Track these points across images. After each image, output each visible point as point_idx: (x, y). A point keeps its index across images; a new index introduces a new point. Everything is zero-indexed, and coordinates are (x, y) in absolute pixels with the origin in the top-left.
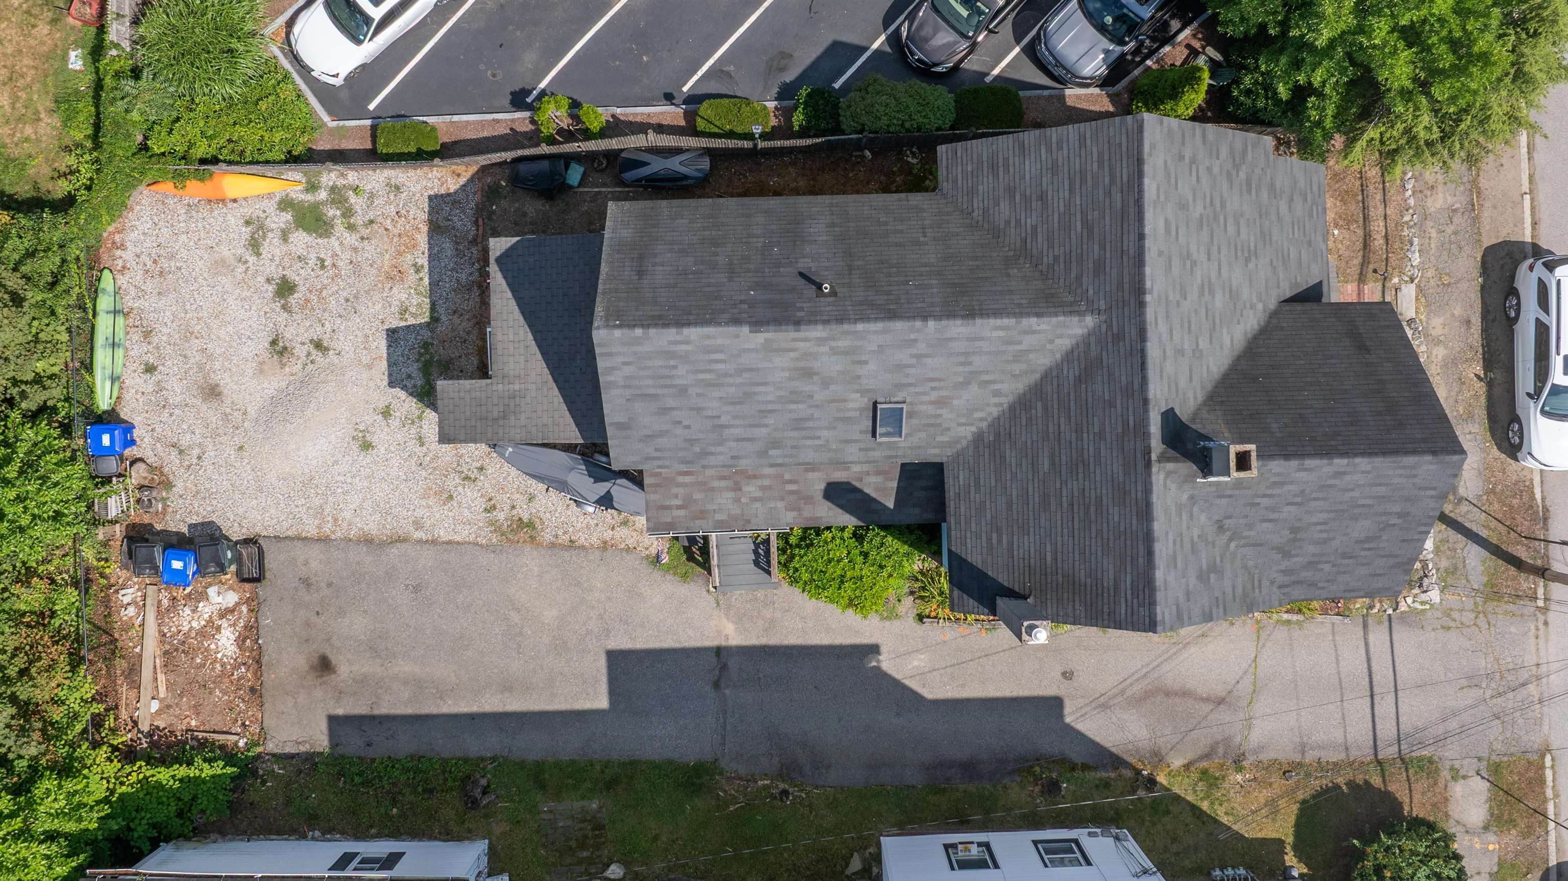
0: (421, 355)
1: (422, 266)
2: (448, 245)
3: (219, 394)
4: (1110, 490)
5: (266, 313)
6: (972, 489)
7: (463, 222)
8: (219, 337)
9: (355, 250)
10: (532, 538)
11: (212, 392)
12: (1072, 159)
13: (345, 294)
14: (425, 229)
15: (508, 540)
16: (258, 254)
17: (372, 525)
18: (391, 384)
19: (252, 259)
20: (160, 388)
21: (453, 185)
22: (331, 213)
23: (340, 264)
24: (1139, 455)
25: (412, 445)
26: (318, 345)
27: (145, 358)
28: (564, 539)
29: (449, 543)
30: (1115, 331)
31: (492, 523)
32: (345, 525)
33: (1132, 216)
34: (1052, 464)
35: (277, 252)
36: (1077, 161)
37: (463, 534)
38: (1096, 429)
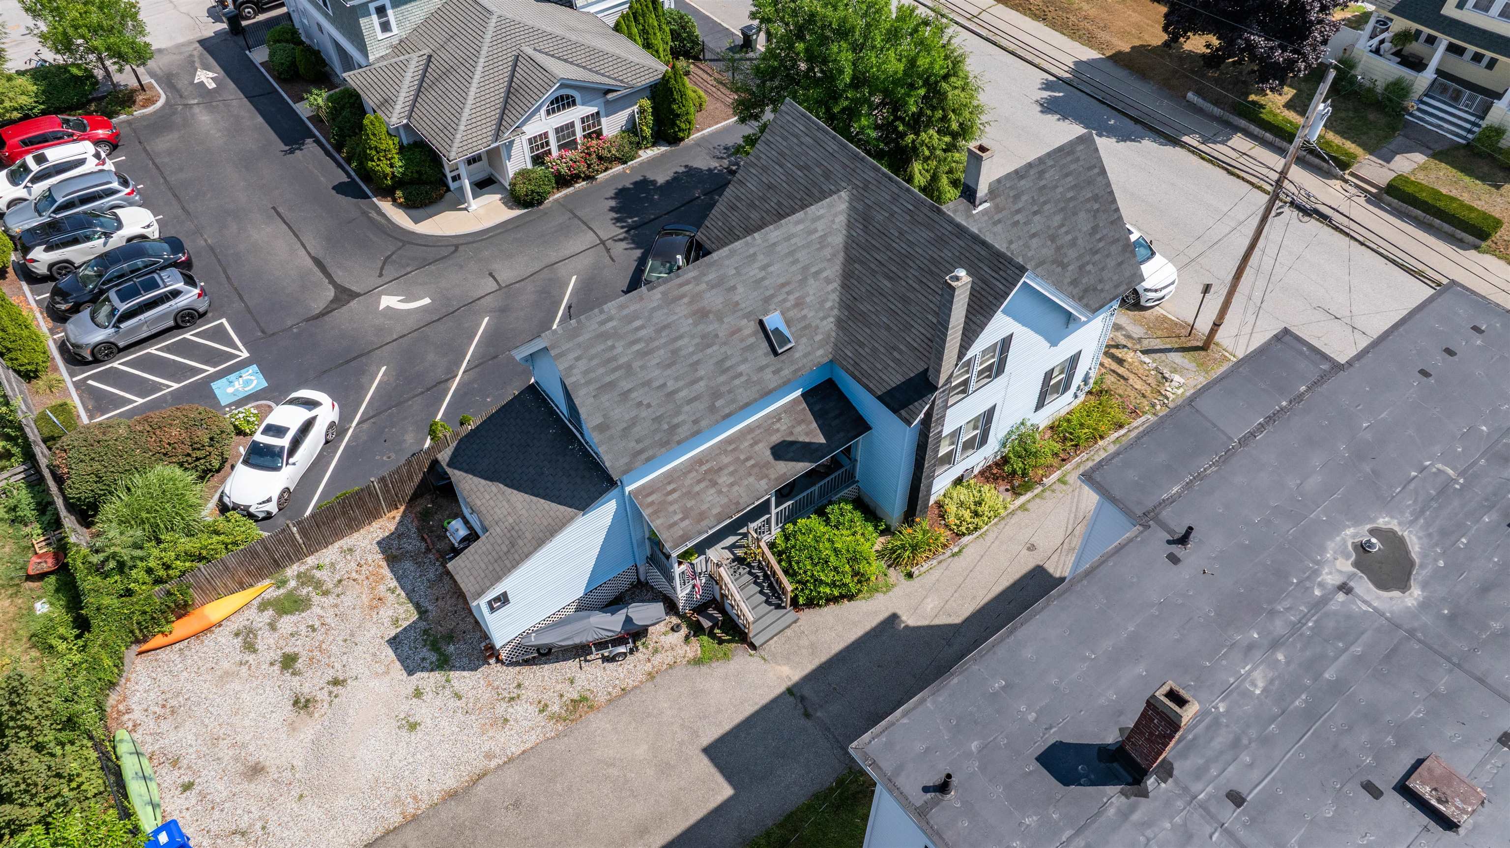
0: (425, 641)
1: (396, 587)
2: (408, 565)
3: (263, 769)
4: (933, 248)
5: (279, 687)
6: (860, 350)
7: (413, 544)
8: (245, 727)
9: (336, 606)
10: (591, 707)
11: (256, 771)
12: (769, 155)
13: (341, 638)
14: (384, 564)
15: (572, 721)
16: (255, 651)
17: (450, 782)
18: (410, 673)
19: (251, 658)
20: (203, 796)
21: (392, 526)
22: (304, 592)
23: (328, 621)
24: (929, 214)
25: (453, 703)
26: (336, 682)
27: (180, 781)
28: (615, 692)
29: (524, 752)
30: (861, 185)
31: (551, 718)
32: (425, 797)
33: (822, 137)
34: (890, 278)
35: (272, 641)
36: (773, 153)
37: (532, 739)
38: (897, 234)
